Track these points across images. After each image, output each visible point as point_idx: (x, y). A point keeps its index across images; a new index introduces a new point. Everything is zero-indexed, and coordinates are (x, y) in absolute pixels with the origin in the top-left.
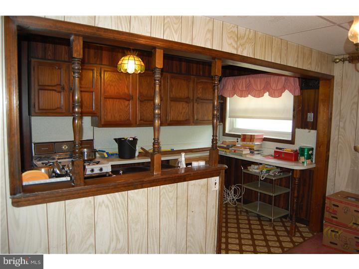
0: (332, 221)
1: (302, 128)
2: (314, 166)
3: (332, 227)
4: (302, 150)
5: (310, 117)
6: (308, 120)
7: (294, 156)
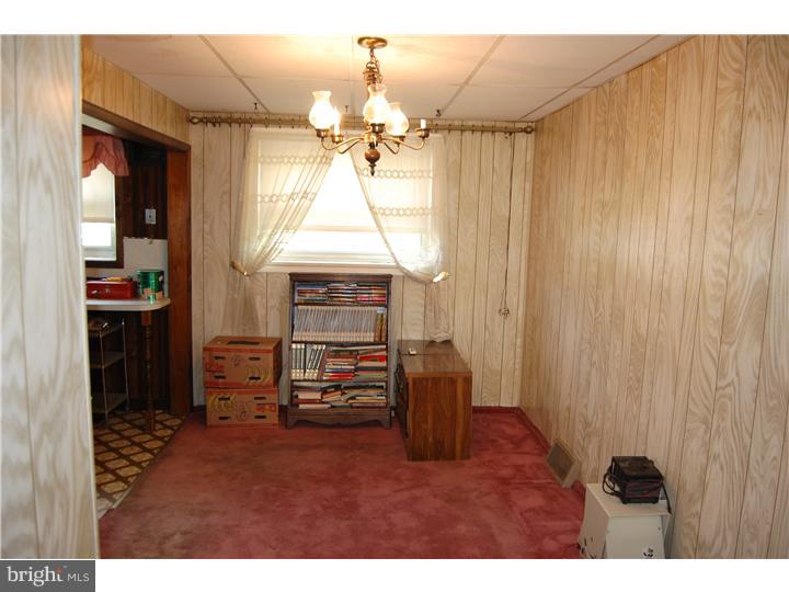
0: (217, 384)
1: (136, 237)
2: (168, 302)
3: (219, 393)
4: (145, 276)
5: (151, 216)
6: (148, 221)
7: (131, 289)
